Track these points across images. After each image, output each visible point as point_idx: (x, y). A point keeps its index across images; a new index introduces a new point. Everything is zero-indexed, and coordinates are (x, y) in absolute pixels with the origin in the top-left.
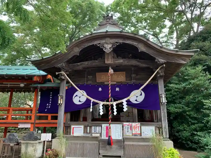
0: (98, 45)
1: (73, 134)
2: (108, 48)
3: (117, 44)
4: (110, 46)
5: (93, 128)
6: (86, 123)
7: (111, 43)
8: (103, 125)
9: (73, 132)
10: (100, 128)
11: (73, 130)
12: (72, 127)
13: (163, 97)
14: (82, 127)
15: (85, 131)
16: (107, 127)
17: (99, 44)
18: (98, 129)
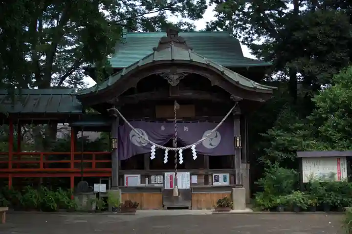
0: (162, 75)
1: (127, 184)
2: (174, 79)
3: (185, 75)
4: (177, 77)
5: (153, 177)
6: (144, 172)
7: (177, 74)
8: (166, 174)
9: (127, 182)
10: (162, 177)
11: (127, 180)
12: (126, 176)
13: (238, 140)
14: (139, 176)
15: (143, 181)
16: (171, 177)
17: (163, 73)
18: (159, 178)
